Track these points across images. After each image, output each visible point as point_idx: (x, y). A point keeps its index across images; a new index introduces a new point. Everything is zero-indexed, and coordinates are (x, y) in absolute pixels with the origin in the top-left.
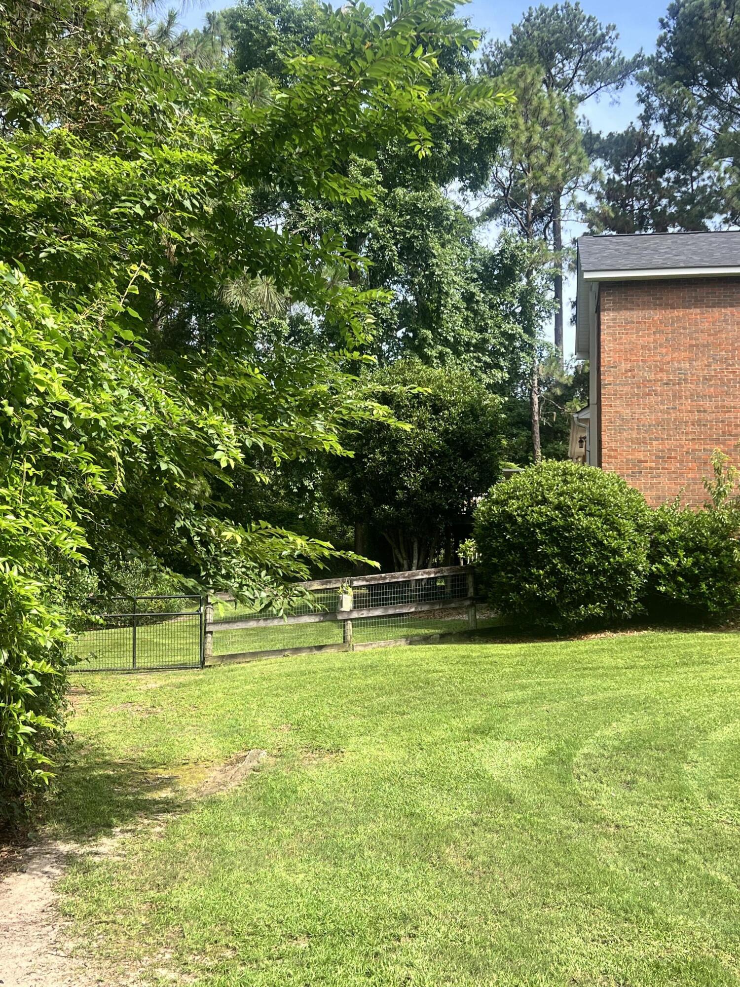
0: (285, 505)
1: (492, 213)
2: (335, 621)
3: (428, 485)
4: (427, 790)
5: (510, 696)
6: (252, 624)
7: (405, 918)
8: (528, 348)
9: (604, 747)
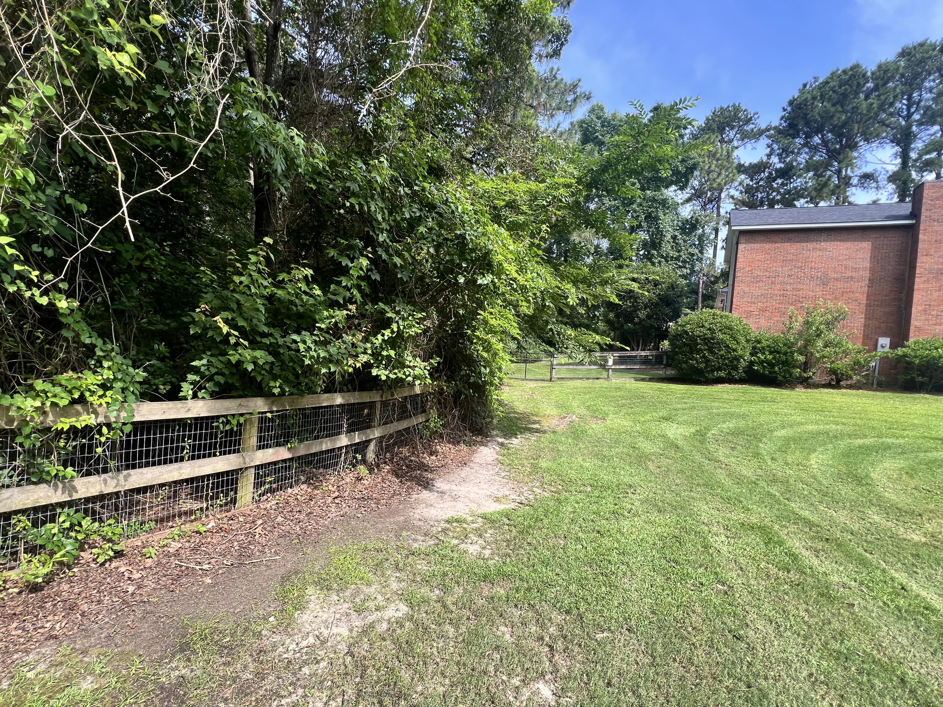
0: (586, 321)
1: (688, 200)
2: (604, 369)
3: (649, 317)
4: (641, 439)
5: (679, 406)
6: (571, 367)
7: (630, 486)
8: (700, 260)
9: (722, 432)
